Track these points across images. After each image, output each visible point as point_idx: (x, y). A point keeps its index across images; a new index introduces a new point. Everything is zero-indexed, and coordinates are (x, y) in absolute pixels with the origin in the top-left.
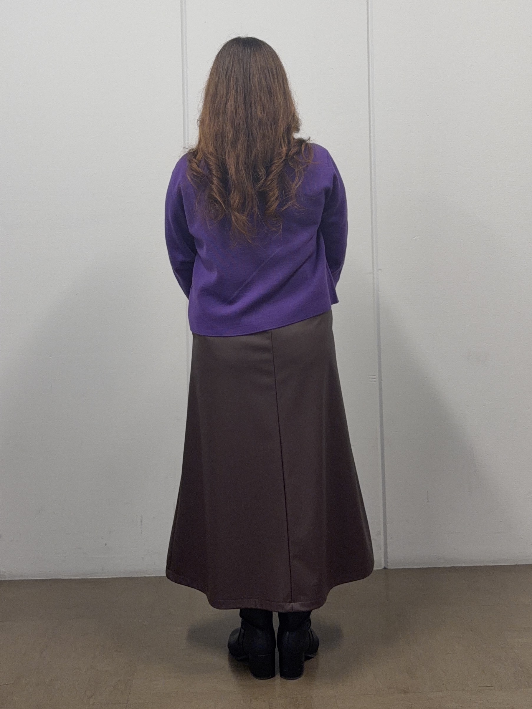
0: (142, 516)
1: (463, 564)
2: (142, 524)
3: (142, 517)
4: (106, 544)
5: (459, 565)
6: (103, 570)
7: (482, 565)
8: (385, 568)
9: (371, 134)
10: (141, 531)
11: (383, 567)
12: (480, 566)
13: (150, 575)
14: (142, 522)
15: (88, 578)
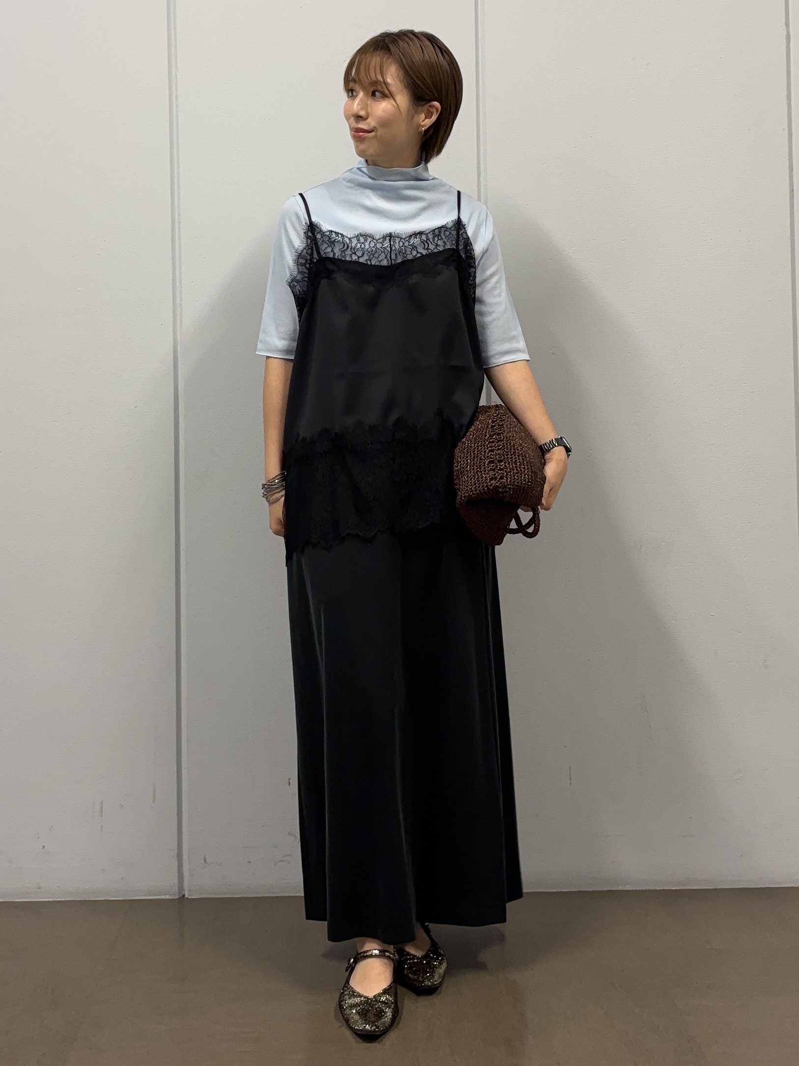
0: (102, 802)
2: (102, 816)
3: (102, 804)
4: (44, 847)
5: (620, 888)
6: (39, 888)
9: (481, 179)
10: (100, 828)
14: (102, 812)
15: (16, 901)
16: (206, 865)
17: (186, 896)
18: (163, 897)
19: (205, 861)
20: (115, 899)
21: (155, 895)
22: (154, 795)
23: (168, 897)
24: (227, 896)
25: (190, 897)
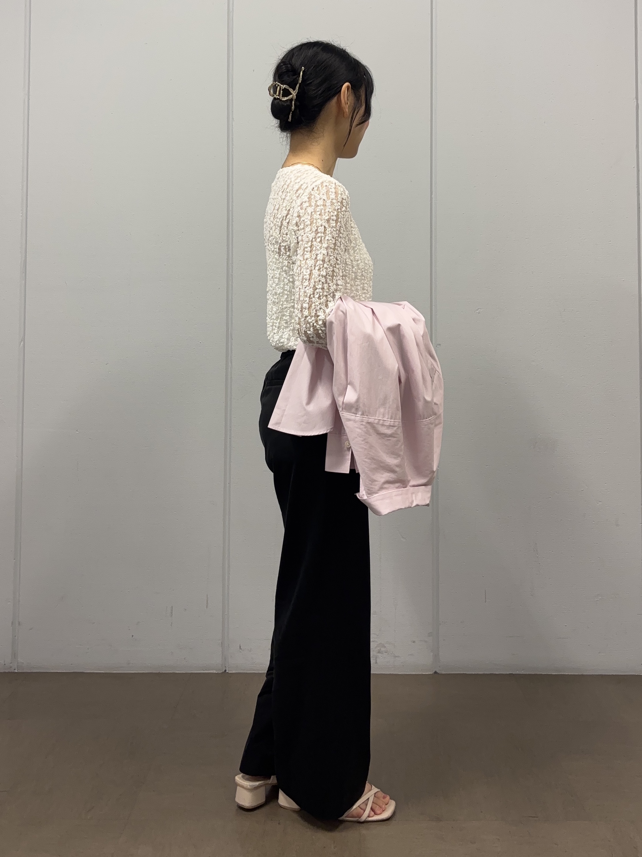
1: (523, 671)
2: (172, 616)
3: (172, 608)
4: (133, 636)
5: (518, 672)
6: (129, 664)
7: (543, 674)
8: (436, 672)
9: (433, 196)
10: (171, 624)
11: (434, 672)
12: (541, 674)
13: (179, 671)
14: (172, 613)
15: (113, 672)
16: (240, 650)
17: (227, 671)
18: (212, 672)
19: (240, 647)
20: (179, 672)
21: (206, 670)
22: (207, 603)
23: (215, 672)
24: (254, 672)
25: (229, 672)
